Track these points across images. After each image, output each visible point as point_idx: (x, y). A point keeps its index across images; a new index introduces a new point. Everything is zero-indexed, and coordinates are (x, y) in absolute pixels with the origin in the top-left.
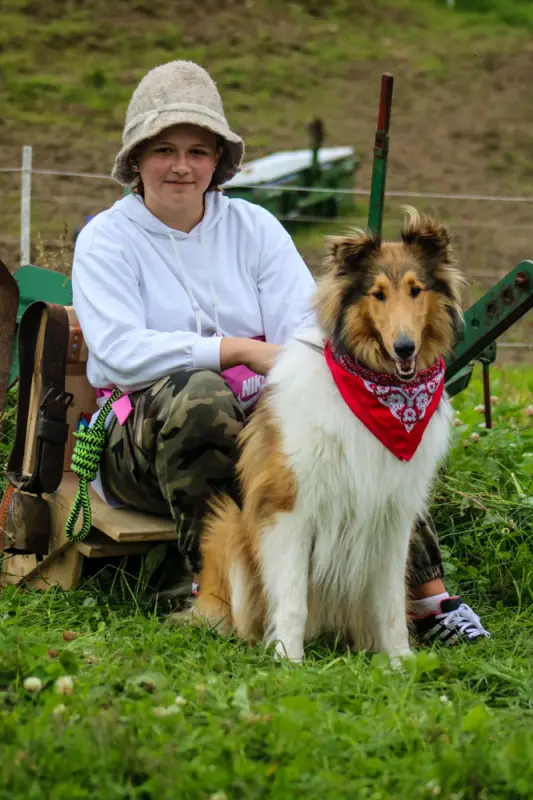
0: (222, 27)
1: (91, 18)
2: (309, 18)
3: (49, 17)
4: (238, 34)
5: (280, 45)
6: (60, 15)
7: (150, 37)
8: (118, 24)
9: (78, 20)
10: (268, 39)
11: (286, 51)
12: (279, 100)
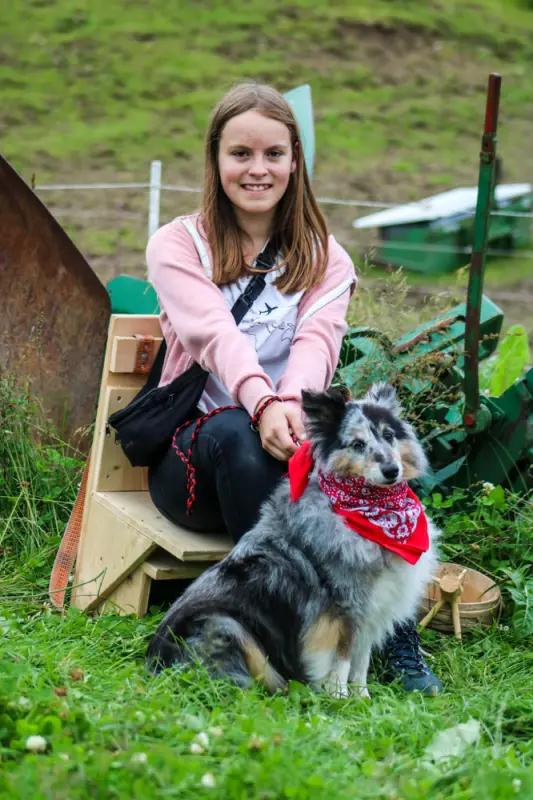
0: (410, 68)
1: (282, 59)
2: (496, 61)
3: (241, 57)
4: (426, 76)
5: (466, 86)
6: (251, 55)
7: (339, 77)
8: (307, 64)
9: (269, 60)
10: (454, 81)
11: (470, 92)
12: (462, 140)
